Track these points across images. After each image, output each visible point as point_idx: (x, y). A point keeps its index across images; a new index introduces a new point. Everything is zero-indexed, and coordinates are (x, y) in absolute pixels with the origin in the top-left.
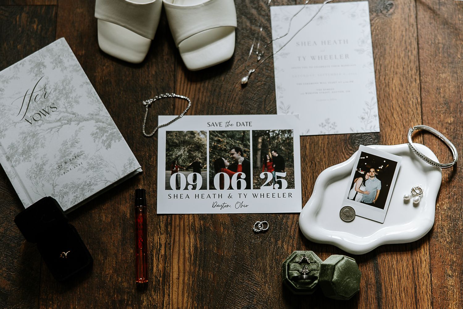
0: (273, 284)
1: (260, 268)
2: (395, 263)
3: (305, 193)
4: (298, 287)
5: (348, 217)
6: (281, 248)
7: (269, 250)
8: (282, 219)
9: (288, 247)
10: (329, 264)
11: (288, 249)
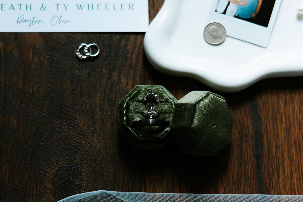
0: (104, 133)
1: (86, 112)
2: (282, 105)
3: (154, 4)
4: (141, 137)
5: (215, 38)
6: (118, 82)
7: (100, 85)
8: (120, 41)
9: (127, 81)
10: (187, 104)
11: (127, 84)
